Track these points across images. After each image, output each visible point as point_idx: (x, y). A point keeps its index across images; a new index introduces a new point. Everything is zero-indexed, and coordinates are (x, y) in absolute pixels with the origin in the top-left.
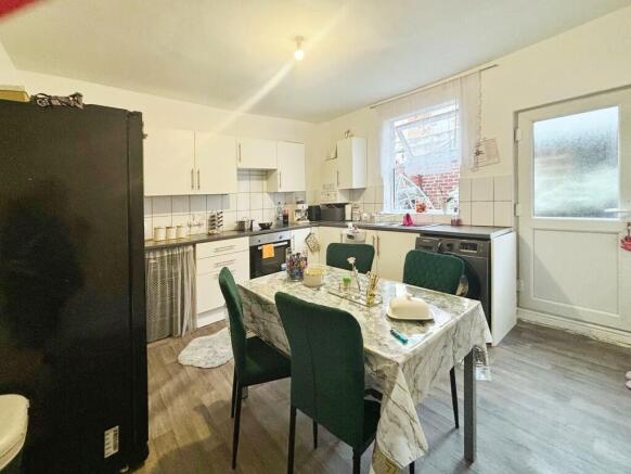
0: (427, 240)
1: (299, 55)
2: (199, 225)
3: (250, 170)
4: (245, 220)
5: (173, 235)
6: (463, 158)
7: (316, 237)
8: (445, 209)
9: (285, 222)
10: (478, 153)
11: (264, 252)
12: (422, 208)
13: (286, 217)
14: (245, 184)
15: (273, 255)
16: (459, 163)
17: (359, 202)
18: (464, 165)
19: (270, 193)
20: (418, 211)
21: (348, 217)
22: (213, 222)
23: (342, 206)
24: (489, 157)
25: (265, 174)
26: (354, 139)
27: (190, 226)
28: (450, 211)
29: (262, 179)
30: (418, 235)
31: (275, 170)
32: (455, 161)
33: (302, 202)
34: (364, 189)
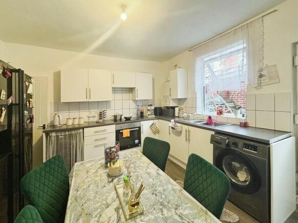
0: (219, 137)
1: (124, 17)
2: (94, 117)
3: (122, 88)
4: (118, 115)
5: (76, 122)
6: (249, 80)
7: (157, 125)
8: (236, 114)
9: (141, 116)
10: (261, 76)
11: (124, 133)
12: (220, 113)
13: (142, 113)
14: (119, 96)
15: (129, 136)
16: (246, 83)
17: (183, 106)
18: (249, 85)
19: (133, 100)
20: (218, 114)
21: (177, 115)
22: (101, 115)
23: (173, 108)
24: (270, 78)
25: (131, 90)
26: (179, 70)
27: (89, 117)
28: (240, 116)
29: (129, 93)
30: (213, 133)
31: (134, 88)
32: (243, 82)
33: (151, 105)
34: (186, 99)
